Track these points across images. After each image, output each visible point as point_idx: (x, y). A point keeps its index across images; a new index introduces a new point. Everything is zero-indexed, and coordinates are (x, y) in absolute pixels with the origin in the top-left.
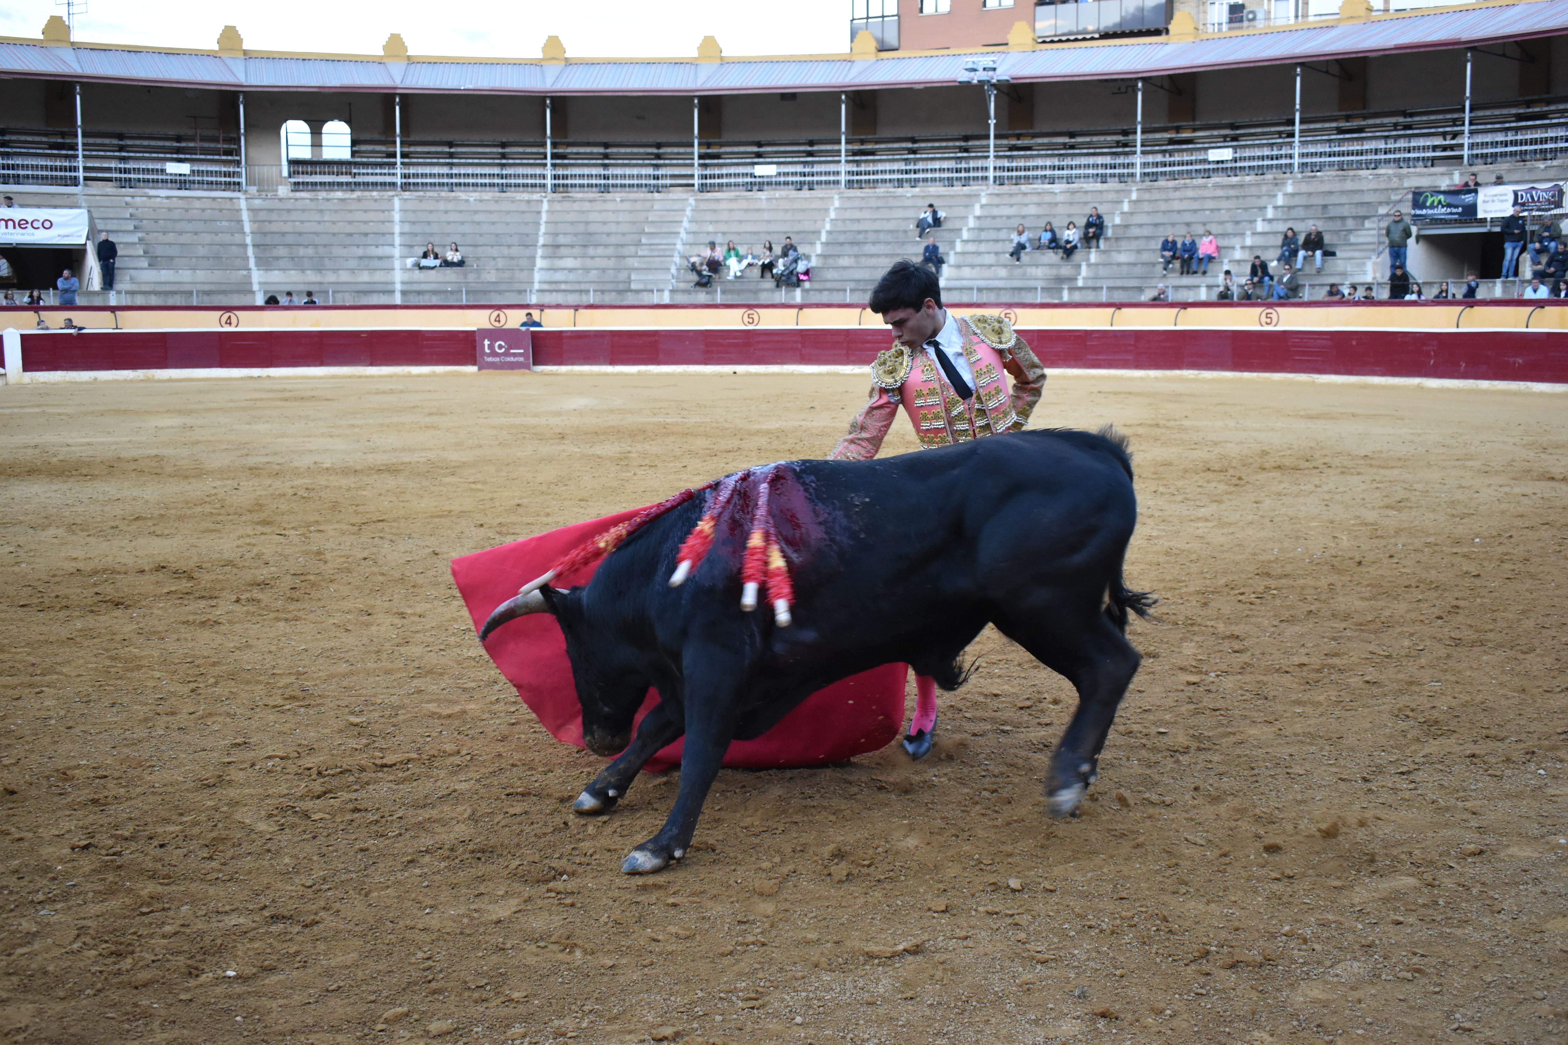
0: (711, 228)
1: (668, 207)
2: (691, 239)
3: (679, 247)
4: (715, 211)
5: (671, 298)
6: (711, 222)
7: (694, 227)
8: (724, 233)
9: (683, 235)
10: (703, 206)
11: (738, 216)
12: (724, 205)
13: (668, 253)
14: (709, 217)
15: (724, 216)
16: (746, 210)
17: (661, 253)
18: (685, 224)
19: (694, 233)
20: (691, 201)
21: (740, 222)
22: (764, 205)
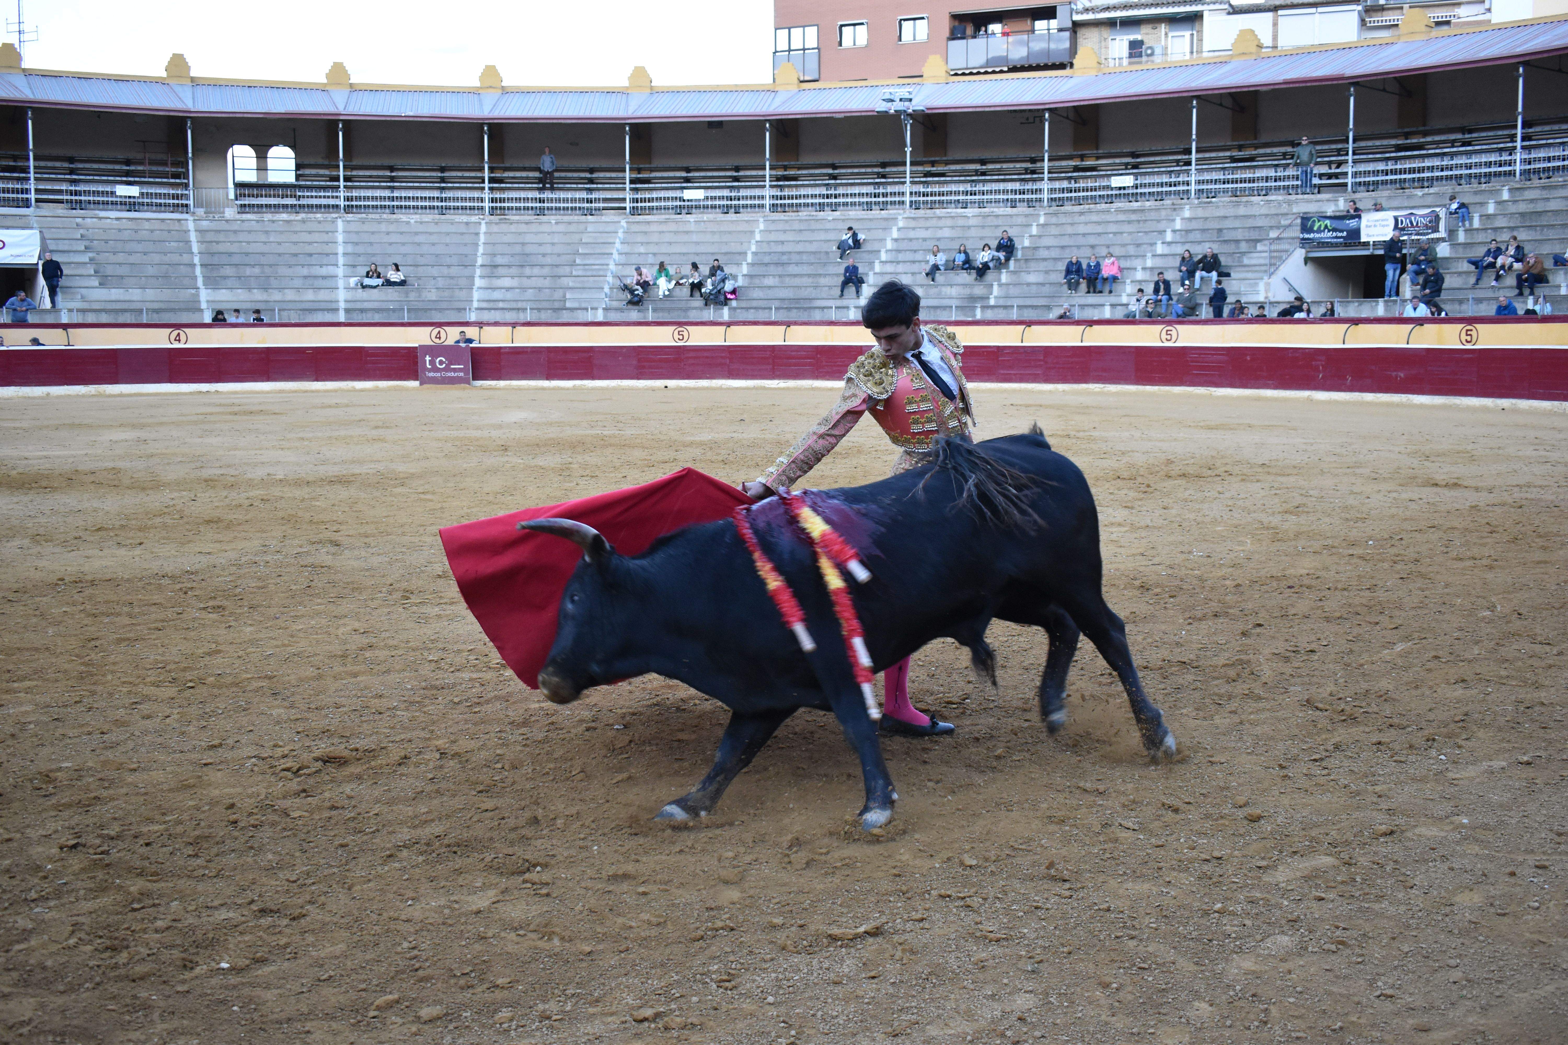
0: (642, 250)
1: (601, 230)
2: (623, 259)
3: (612, 267)
4: (646, 233)
5: (605, 316)
6: (642, 243)
7: (626, 248)
8: (654, 254)
9: (616, 256)
10: (635, 228)
11: (668, 238)
12: (654, 228)
13: (601, 273)
14: (640, 238)
15: (655, 238)
16: (676, 232)
17: (594, 273)
18: (618, 245)
19: (626, 254)
20: (623, 223)
21: (670, 243)
22: (692, 227)
